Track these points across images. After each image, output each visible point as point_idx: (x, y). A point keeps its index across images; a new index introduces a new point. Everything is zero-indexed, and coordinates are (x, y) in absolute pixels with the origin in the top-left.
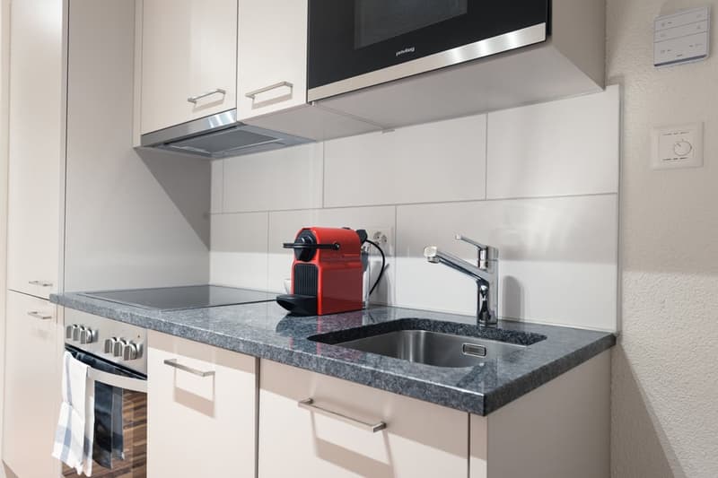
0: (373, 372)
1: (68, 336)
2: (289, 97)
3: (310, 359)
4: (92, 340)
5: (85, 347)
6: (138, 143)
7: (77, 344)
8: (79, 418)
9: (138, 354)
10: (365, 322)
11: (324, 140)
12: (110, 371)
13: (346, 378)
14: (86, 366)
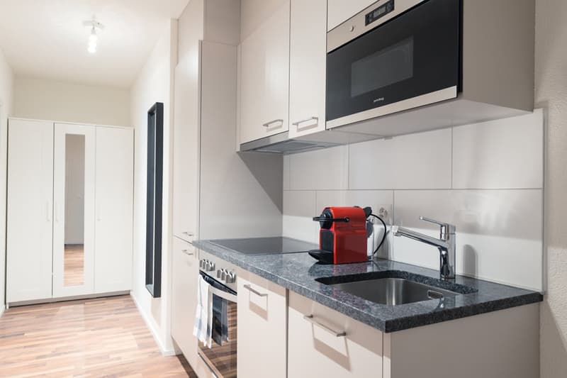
0: (337, 302)
1: (201, 266)
2: (316, 126)
3: (309, 291)
4: (212, 269)
5: (209, 273)
6: (238, 150)
7: (204, 271)
8: (204, 314)
9: (233, 280)
10: (369, 269)
11: (349, 144)
12: (220, 289)
13: (325, 304)
14: (208, 284)
